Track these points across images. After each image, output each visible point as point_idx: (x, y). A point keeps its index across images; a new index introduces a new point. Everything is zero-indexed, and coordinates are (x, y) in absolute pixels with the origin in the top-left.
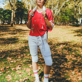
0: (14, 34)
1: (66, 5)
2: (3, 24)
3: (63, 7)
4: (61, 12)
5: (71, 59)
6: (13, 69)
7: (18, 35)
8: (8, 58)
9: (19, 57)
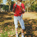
0: (10, 16)
1: (33, 3)
2: (5, 12)
3: (32, 3)
4: (31, 6)
5: (35, 26)
6: (10, 30)
7: (12, 16)
8: (8, 26)
9: (13, 25)
